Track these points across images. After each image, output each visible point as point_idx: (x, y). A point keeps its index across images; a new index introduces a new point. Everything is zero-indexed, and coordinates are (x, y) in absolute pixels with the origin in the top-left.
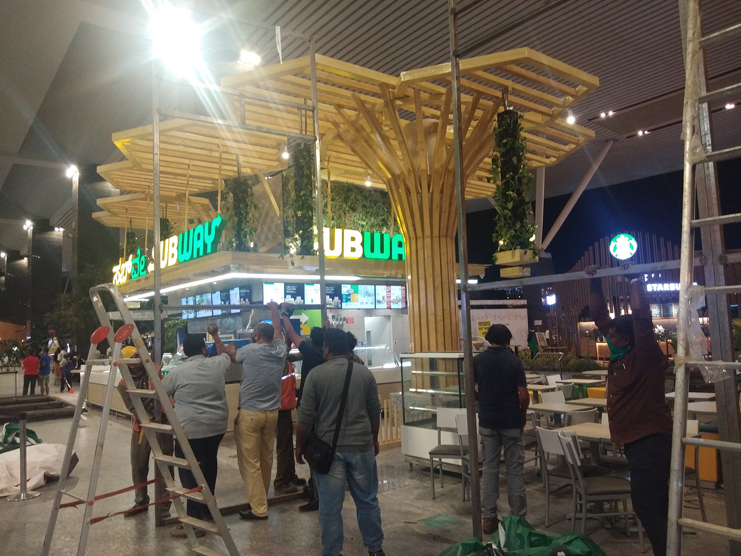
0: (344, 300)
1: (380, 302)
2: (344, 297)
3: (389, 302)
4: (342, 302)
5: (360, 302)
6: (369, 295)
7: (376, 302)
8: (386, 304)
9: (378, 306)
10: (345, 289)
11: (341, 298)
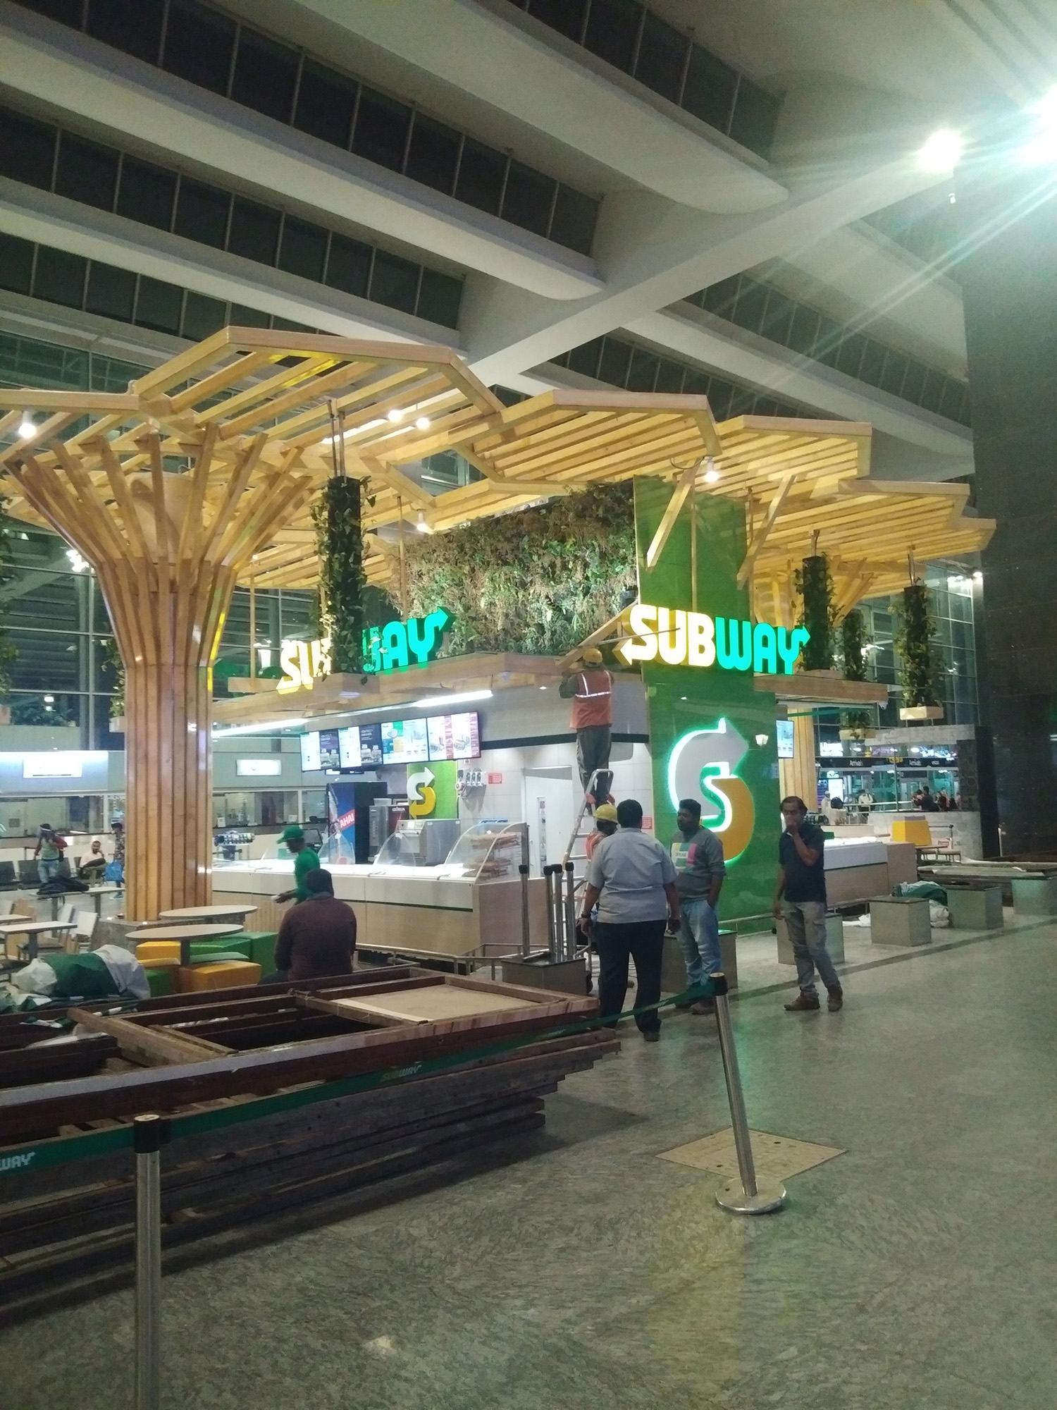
0: (385, 750)
1: (435, 748)
2: (385, 744)
3: (450, 747)
4: (383, 753)
5: (406, 750)
6: (419, 738)
7: (431, 748)
8: (445, 751)
9: (435, 756)
10: (387, 730)
11: (381, 748)
